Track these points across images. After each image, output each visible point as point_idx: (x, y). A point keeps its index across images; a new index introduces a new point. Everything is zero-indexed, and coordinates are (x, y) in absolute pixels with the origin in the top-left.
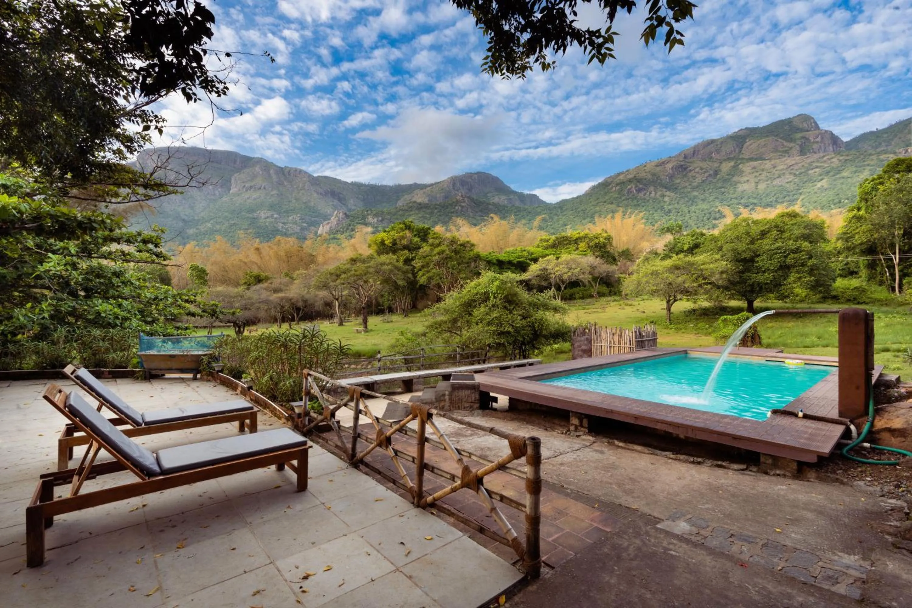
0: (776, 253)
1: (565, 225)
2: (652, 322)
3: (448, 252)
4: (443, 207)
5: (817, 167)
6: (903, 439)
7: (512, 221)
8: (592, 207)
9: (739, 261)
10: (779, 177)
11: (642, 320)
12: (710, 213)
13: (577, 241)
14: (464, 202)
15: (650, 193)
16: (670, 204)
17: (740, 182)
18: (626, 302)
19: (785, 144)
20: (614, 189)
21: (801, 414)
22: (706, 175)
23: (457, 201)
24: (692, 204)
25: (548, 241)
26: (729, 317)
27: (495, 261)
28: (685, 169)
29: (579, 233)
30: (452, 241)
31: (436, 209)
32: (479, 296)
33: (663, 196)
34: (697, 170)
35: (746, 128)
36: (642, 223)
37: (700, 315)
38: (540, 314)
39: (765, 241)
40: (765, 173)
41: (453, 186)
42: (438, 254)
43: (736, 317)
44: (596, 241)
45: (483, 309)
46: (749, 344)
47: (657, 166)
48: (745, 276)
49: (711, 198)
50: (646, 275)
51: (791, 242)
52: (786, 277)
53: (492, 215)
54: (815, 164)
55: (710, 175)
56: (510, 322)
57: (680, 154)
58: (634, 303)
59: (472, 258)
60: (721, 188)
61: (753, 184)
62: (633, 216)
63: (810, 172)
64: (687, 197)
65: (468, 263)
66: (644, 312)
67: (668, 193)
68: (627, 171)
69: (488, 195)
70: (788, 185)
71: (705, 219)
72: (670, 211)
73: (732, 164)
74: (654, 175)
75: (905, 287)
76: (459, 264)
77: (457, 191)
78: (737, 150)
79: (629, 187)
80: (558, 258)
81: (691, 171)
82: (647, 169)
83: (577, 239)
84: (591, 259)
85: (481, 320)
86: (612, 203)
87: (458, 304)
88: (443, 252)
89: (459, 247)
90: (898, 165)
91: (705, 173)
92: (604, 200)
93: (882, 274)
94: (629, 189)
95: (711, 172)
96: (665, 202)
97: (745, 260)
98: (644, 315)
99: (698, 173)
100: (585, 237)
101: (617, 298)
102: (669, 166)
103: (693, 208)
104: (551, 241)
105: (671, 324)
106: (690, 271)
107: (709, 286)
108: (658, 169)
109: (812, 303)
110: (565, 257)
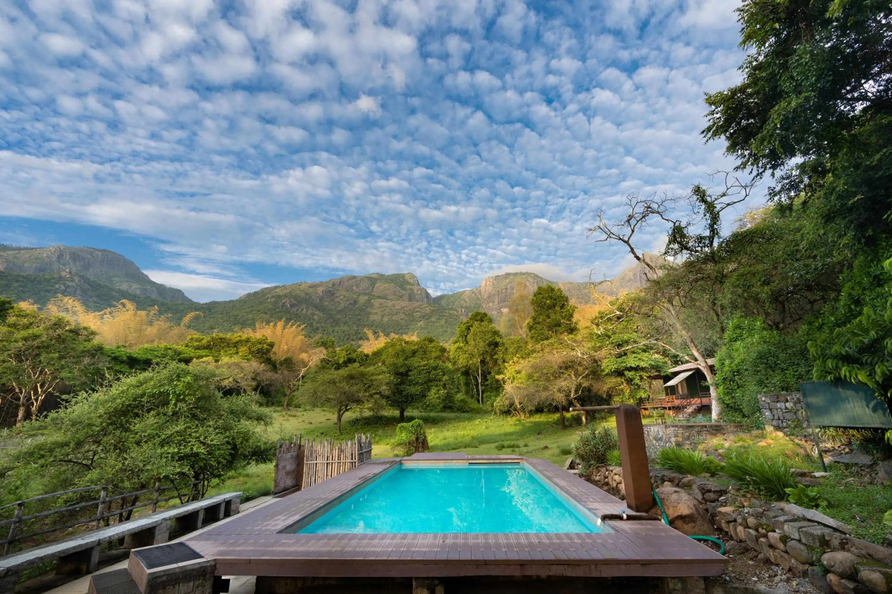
0: (423, 370)
1: (212, 328)
2: (322, 433)
3: (44, 338)
4: (32, 282)
5: (418, 312)
6: (694, 525)
7: (153, 312)
8: (245, 314)
9: (398, 375)
10: (396, 314)
11: (312, 431)
12: (349, 335)
13: (236, 345)
14: (72, 281)
15: (302, 310)
16: (318, 323)
17: (371, 313)
18: (289, 413)
19: (401, 291)
20: (269, 300)
21: (625, 517)
22: (348, 303)
23: (60, 277)
24: (336, 326)
25: (200, 341)
26: (404, 424)
27: (125, 358)
28: (333, 294)
29: (240, 336)
30: (55, 324)
31: (17, 281)
32: (145, 399)
33: (313, 314)
34: (341, 297)
35: (377, 274)
36: (303, 335)
37: (364, 424)
38: (245, 424)
39: (415, 359)
40: (387, 309)
41: (59, 257)
42: (25, 339)
43: (411, 424)
44: (260, 346)
45: (151, 419)
46: (421, 449)
47: (310, 287)
48: (402, 387)
49: (351, 323)
50: (323, 384)
51: (432, 361)
52: (429, 390)
53: (124, 301)
54: (417, 309)
55: (351, 304)
56: (202, 439)
57: (329, 282)
58: (298, 414)
59: (88, 351)
60: (359, 315)
61: (380, 316)
62: (294, 327)
63: (415, 314)
64: (332, 318)
65: (79, 357)
66: (311, 423)
67: (317, 312)
68: (283, 286)
69: (113, 279)
70: (401, 321)
71: (345, 339)
72: (317, 329)
73: (366, 298)
74: (307, 294)
75: (485, 400)
76: (61, 358)
77: (64, 265)
78: (370, 288)
79: (284, 301)
80: (217, 361)
81: (337, 297)
82: (303, 287)
83: (237, 342)
84: (255, 365)
85: (151, 437)
86: (266, 313)
87: (101, 411)
88: (36, 337)
89: (67, 333)
90: (477, 315)
91: (347, 301)
92: (258, 309)
93: (473, 390)
94: (284, 303)
95: (352, 301)
96: (314, 320)
97: (402, 374)
98: (313, 427)
99: (342, 300)
100: (248, 340)
101: (279, 409)
102: (320, 290)
103: (336, 329)
104: (204, 342)
105: (341, 434)
106: (363, 381)
107: (378, 396)
108: (311, 290)
109: (438, 412)
110: (225, 360)
